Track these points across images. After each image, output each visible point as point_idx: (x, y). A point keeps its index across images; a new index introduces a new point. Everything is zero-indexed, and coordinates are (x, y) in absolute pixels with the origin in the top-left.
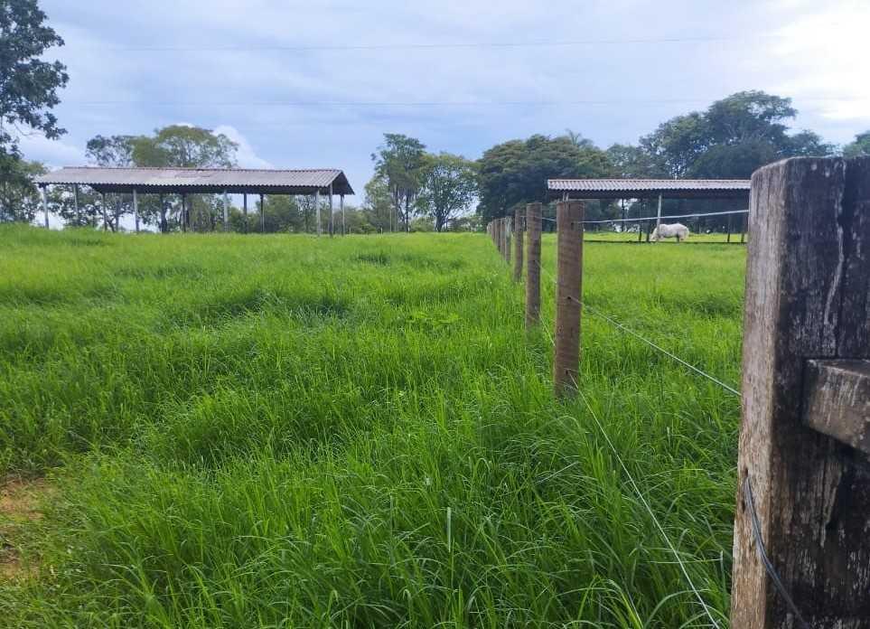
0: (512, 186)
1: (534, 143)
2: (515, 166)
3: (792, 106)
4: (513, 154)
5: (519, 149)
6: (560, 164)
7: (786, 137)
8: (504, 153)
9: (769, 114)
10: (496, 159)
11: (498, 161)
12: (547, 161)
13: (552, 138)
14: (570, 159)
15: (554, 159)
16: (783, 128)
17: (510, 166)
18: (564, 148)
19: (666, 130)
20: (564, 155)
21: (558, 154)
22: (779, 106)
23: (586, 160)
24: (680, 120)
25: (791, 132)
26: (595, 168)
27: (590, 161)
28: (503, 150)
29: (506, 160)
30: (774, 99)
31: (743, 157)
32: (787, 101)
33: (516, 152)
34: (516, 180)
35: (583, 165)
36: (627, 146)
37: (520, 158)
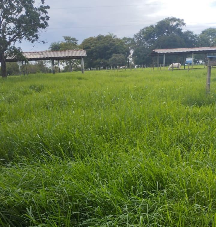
0: (95, 54)
1: (100, 38)
2: (95, 47)
3: (184, 22)
4: (93, 42)
5: (95, 40)
6: (110, 45)
7: (182, 33)
8: (90, 41)
9: (177, 25)
10: (87, 44)
11: (88, 45)
12: (106, 44)
13: (105, 36)
14: (113, 43)
15: (108, 44)
16: (181, 29)
17: (93, 46)
18: (110, 39)
19: (142, 32)
20: (111, 42)
21: (109, 42)
22: (180, 22)
23: (119, 43)
24: (147, 28)
25: (183, 31)
26: (122, 46)
27: (120, 43)
28: (89, 41)
29: (91, 44)
30: (178, 20)
31: (171, 40)
32: (183, 20)
33: (94, 41)
34: (96, 51)
35: (118, 45)
36: (128, 38)
37: (96, 43)
